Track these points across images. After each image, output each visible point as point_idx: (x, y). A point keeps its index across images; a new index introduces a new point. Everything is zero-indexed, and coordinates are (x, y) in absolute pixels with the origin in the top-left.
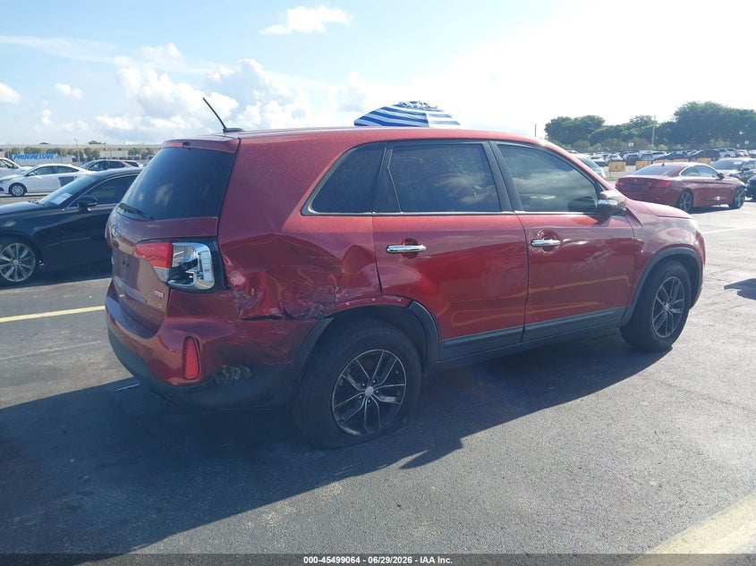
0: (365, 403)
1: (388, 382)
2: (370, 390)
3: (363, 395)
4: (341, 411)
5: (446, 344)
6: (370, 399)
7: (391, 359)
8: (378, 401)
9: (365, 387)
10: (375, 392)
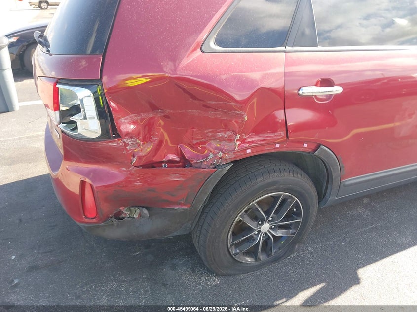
0: (260, 238)
1: (285, 219)
2: (266, 227)
3: (259, 232)
4: (237, 246)
5: (347, 183)
6: (266, 233)
7: (289, 200)
8: (273, 236)
9: (262, 224)
10: (271, 228)
